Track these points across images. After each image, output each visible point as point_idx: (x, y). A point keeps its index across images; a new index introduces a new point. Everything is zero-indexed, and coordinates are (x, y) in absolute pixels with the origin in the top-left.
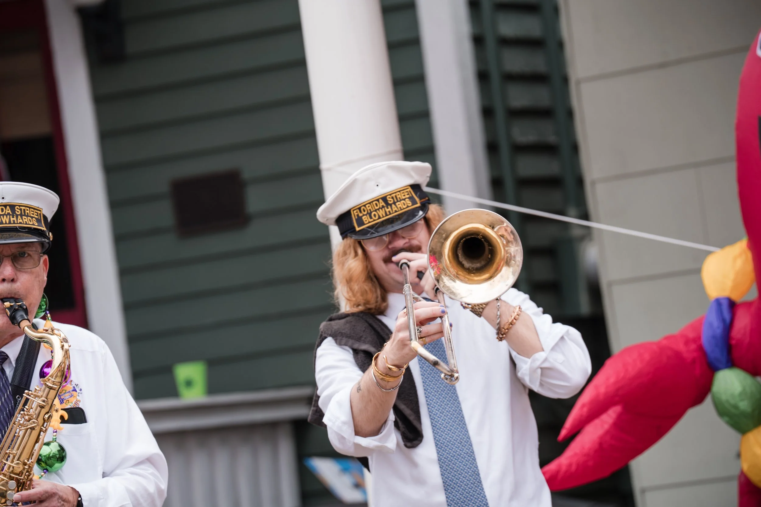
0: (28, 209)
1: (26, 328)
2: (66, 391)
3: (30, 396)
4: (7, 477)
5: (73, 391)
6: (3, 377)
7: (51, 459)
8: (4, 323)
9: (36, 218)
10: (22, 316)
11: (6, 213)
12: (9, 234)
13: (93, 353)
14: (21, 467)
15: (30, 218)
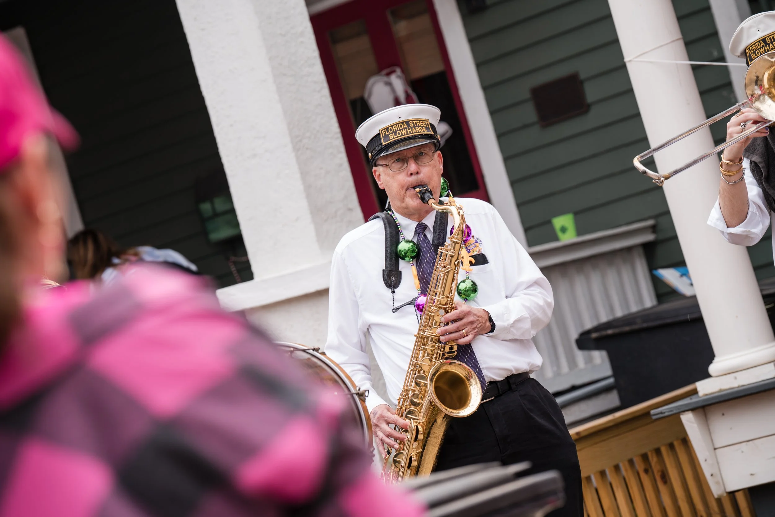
0: (418, 121)
1: (433, 204)
2: (471, 243)
3: (443, 250)
4: (437, 308)
5: (475, 243)
6: (425, 240)
7: (467, 292)
8: (418, 203)
9: (425, 127)
10: (429, 196)
11: (404, 128)
12: (409, 142)
13: (486, 214)
14: (446, 300)
15: (421, 128)
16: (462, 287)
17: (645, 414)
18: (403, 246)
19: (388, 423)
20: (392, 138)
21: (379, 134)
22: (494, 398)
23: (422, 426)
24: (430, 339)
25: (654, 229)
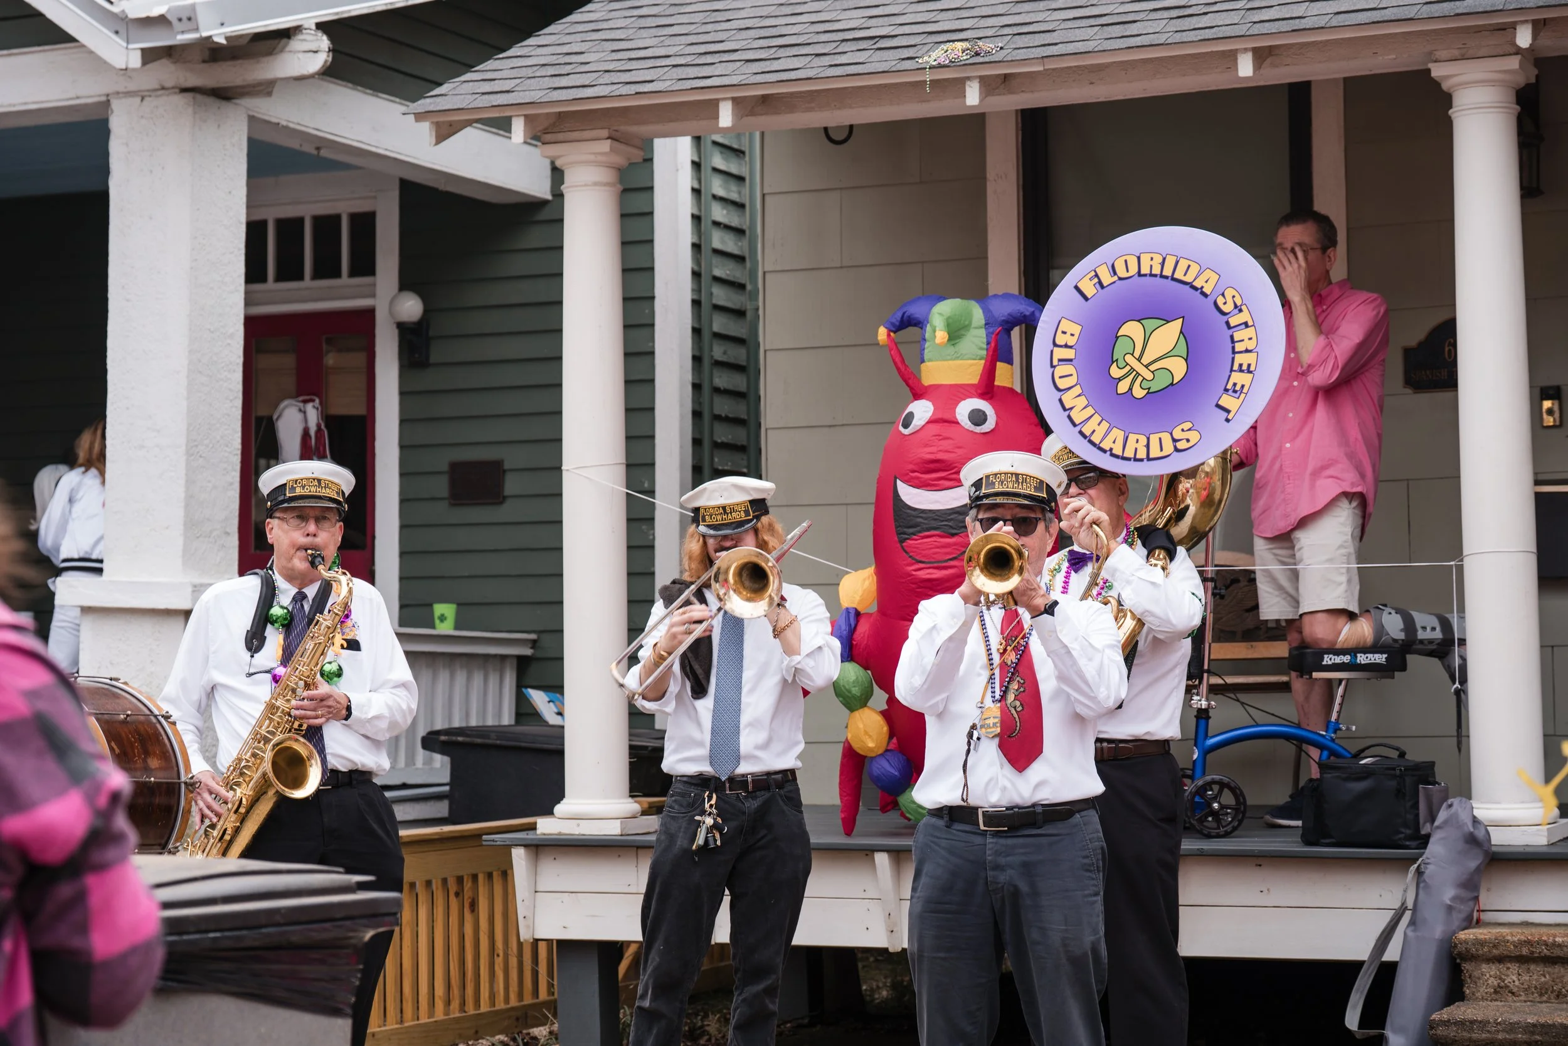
0: (331, 483)
2: (347, 624)
5: (353, 625)
6: (301, 610)
7: (331, 675)
8: (305, 567)
9: (335, 491)
11: (314, 485)
12: (316, 501)
14: (309, 672)
15: (331, 490)
16: (327, 668)
17: (477, 836)
18: (276, 611)
19: (211, 793)
20: (299, 491)
21: (285, 484)
22: (330, 787)
23: (246, 799)
24: (280, 710)
25: (534, 644)
